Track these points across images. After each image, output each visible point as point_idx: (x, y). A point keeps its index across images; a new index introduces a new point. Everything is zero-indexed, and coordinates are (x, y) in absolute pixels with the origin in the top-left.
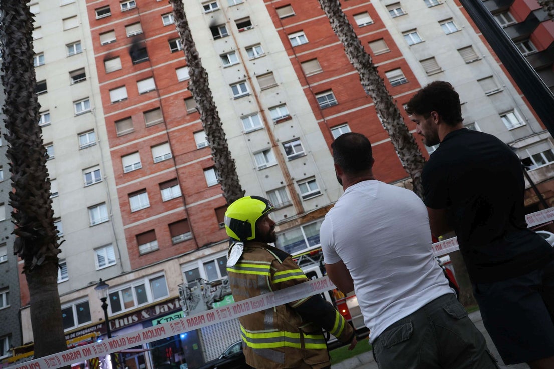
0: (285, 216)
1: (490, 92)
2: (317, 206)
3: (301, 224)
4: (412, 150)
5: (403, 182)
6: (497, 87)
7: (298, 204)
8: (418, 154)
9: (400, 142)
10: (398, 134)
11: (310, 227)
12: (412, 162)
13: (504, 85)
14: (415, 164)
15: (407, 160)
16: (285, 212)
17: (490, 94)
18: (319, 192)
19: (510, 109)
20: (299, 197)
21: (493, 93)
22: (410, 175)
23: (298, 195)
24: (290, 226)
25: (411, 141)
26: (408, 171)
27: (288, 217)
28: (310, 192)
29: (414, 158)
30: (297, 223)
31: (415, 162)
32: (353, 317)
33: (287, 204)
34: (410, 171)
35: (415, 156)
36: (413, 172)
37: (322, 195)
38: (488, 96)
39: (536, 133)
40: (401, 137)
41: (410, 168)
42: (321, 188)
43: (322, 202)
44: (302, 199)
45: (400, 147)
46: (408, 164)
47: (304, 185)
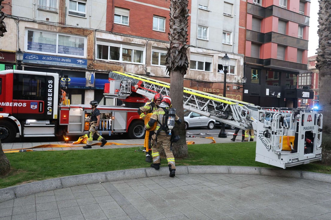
0: (48, 19)
1: (226, 14)
2: (78, 25)
3: (59, 32)
4: (182, 23)
5: (147, 41)
6: (231, 13)
7: (63, 15)
8: (185, 29)
9: (177, 11)
10: (179, 4)
11: (65, 38)
12: (178, 33)
13: (235, 15)
14: (179, 36)
15: (175, 29)
16: (49, 16)
17: (225, 15)
18: (84, 15)
19: (230, 31)
20: (66, 10)
21: (227, 15)
22: (170, 42)
23: (66, 8)
24: (48, 29)
25: (186, 16)
26: (171, 38)
27: (50, 21)
28: (77, 11)
29: (181, 31)
30: (55, 30)
31: (179, 34)
32: (70, 122)
33: (53, 10)
34: (172, 39)
35: (182, 29)
36: (174, 41)
37: (86, 18)
38: (224, 15)
39: (234, 53)
40: (180, 7)
41: (174, 37)
42: (87, 12)
43: (83, 24)
44: (68, 13)
45: (174, 16)
46: (174, 33)
47: (75, 3)
